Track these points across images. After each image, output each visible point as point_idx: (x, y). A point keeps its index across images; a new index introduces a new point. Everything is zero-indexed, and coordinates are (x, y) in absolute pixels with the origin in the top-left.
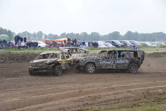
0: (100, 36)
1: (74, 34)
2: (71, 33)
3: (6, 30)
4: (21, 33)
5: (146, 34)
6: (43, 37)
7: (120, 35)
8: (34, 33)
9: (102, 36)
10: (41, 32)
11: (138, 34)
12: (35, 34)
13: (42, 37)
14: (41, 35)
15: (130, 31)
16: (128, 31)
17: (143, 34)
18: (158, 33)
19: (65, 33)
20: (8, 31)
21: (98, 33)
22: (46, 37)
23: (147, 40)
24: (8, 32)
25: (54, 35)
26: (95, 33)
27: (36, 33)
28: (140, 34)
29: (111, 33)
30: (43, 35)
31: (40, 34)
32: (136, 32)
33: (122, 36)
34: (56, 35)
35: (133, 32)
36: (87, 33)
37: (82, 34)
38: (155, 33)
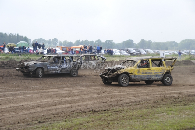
0: (115, 44)
1: (88, 41)
2: (85, 41)
3: (22, 37)
4: (36, 40)
5: (159, 43)
6: (58, 44)
7: (134, 44)
8: (49, 40)
10: (56, 39)
11: (151, 42)
14: (56, 41)
15: (144, 40)
16: (142, 40)
17: (157, 42)
18: (171, 42)
19: (79, 40)
20: (24, 37)
22: (61, 44)
23: (160, 49)
24: (24, 39)
25: (68, 42)
26: (109, 41)
27: (51, 40)
28: (153, 42)
29: (125, 41)
30: (58, 42)
32: (150, 41)
33: (136, 44)
34: (71, 42)
35: (147, 41)
36: (101, 41)
37: (96, 41)
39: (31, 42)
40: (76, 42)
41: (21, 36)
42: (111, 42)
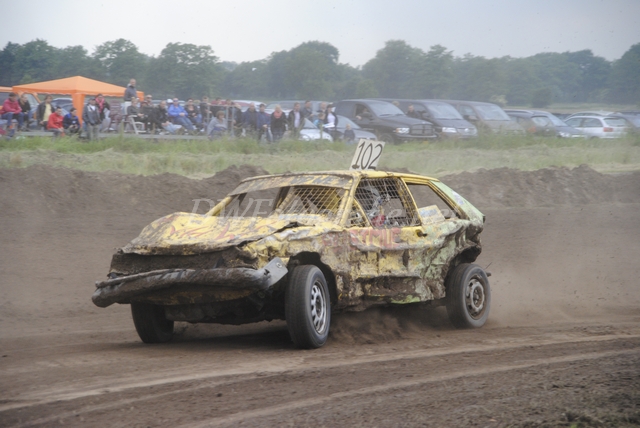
1: (51, 48)
2: (31, 45)
5: (495, 60)
7: (342, 67)
11: (447, 58)
15: (401, 43)
16: (389, 43)
17: (480, 59)
18: (567, 54)
21: (208, 48)
26: (188, 48)
28: (459, 60)
29: (284, 53)
32: (439, 49)
33: (354, 72)
35: (419, 51)
36: (134, 50)
37: (102, 50)
38: (549, 54)
42: (202, 56)
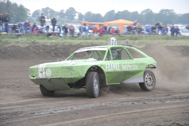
0: (176, 16)
1: (129, 12)
2: (124, 11)
3: (15, 5)
8: (61, 11)
9: (180, 16)
10: (73, 8)
12: (63, 12)
13: (74, 17)
14: (73, 13)
19: (113, 11)
21: (172, 10)
22: (81, 16)
24: (19, 9)
25: (94, 14)
27: (64, 10)
30: (77, 14)
31: (71, 12)
34: (98, 14)
36: (151, 11)
37: (143, 12)
39: (30, 14)
40: (107, 13)
41: (13, 4)
42: (171, 12)
